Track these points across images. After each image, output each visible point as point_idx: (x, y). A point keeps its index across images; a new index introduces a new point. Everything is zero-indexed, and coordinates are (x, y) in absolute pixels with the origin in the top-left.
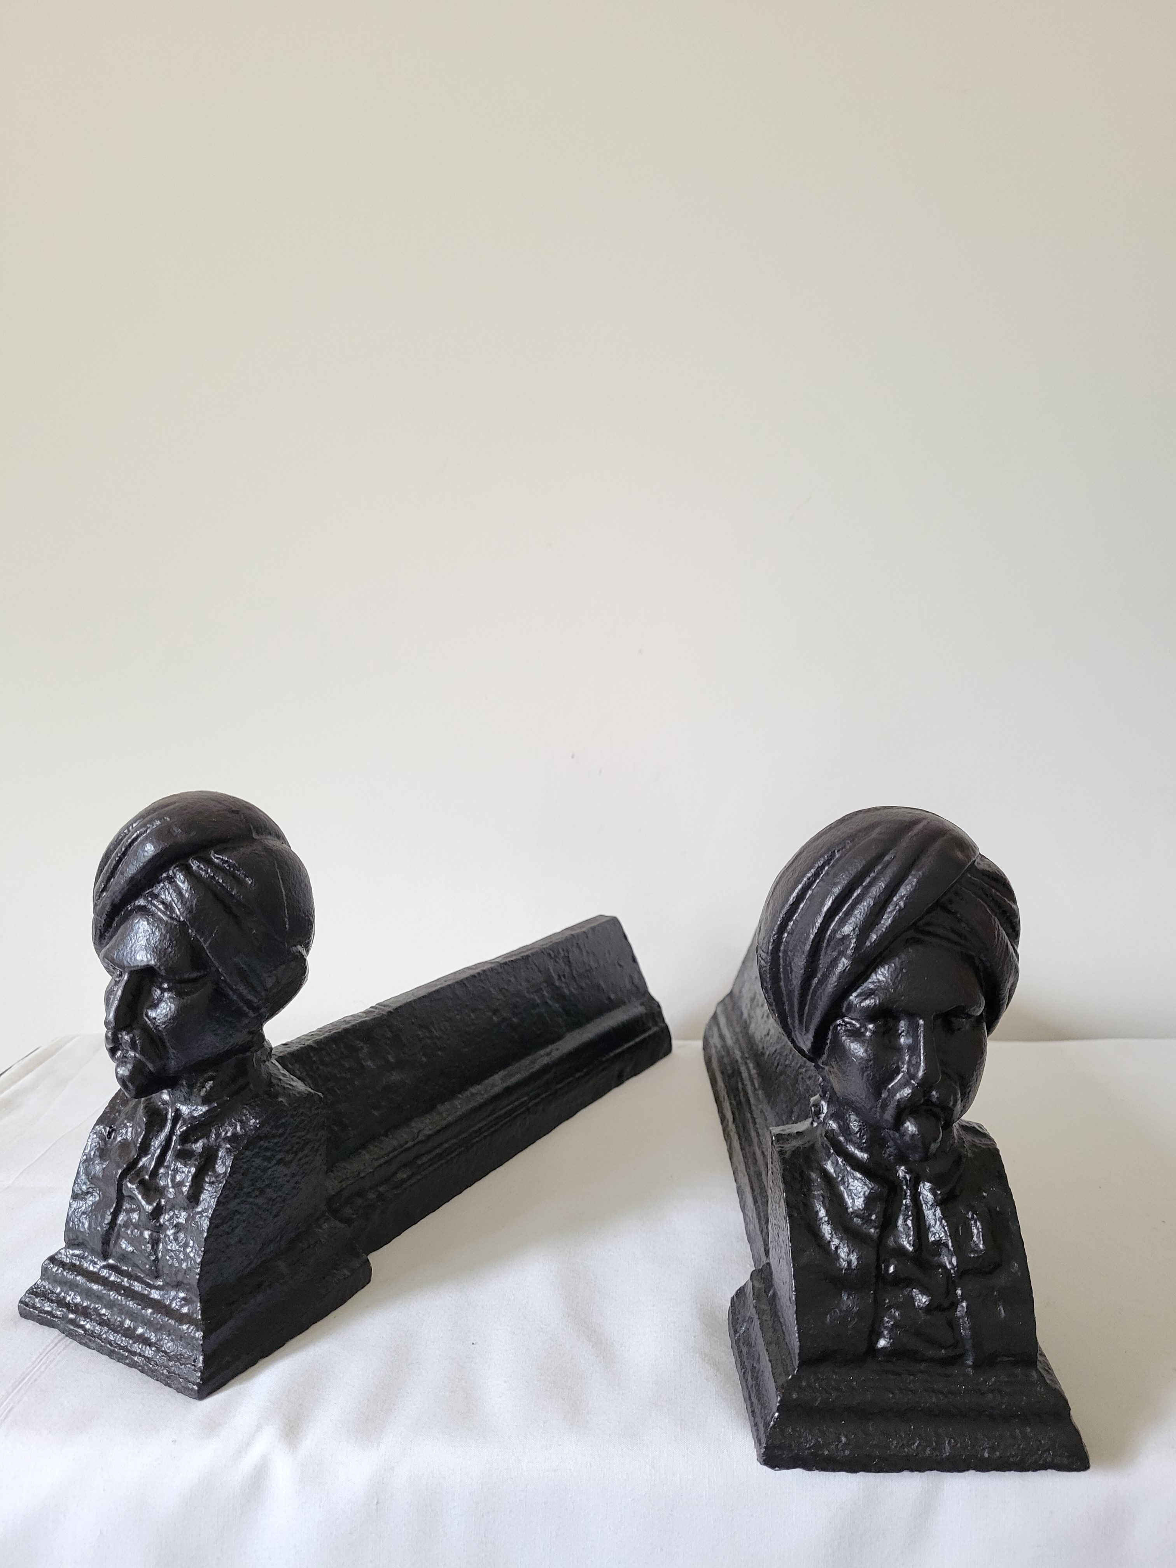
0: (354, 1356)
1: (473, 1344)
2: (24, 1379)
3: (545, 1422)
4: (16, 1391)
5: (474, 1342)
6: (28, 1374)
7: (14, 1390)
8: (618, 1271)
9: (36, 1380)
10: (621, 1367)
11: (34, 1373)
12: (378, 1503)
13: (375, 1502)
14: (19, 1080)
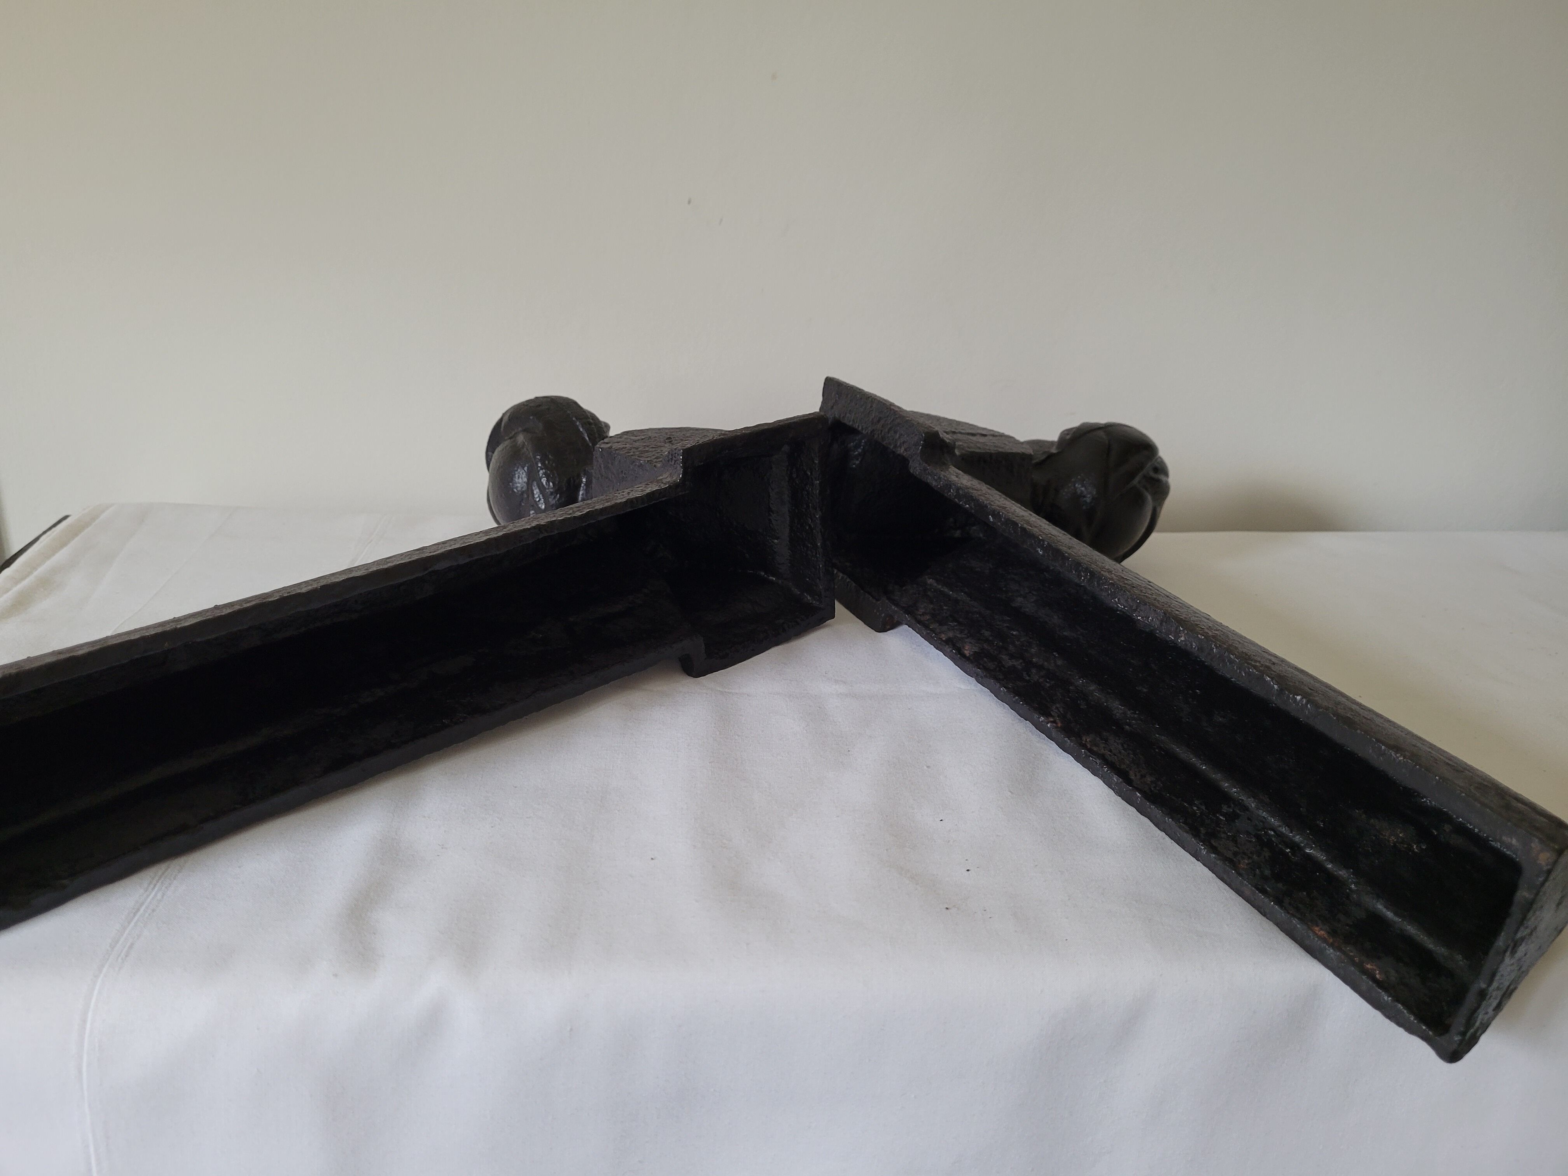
0: (524, 876)
1: (652, 859)
2: (138, 910)
3: (748, 944)
4: (132, 924)
5: (653, 857)
6: (142, 904)
7: (129, 923)
8: (791, 778)
9: (153, 911)
10: (815, 880)
11: (150, 903)
12: (571, 1030)
13: (569, 1029)
14: (54, 555)
